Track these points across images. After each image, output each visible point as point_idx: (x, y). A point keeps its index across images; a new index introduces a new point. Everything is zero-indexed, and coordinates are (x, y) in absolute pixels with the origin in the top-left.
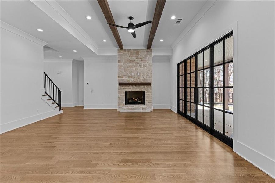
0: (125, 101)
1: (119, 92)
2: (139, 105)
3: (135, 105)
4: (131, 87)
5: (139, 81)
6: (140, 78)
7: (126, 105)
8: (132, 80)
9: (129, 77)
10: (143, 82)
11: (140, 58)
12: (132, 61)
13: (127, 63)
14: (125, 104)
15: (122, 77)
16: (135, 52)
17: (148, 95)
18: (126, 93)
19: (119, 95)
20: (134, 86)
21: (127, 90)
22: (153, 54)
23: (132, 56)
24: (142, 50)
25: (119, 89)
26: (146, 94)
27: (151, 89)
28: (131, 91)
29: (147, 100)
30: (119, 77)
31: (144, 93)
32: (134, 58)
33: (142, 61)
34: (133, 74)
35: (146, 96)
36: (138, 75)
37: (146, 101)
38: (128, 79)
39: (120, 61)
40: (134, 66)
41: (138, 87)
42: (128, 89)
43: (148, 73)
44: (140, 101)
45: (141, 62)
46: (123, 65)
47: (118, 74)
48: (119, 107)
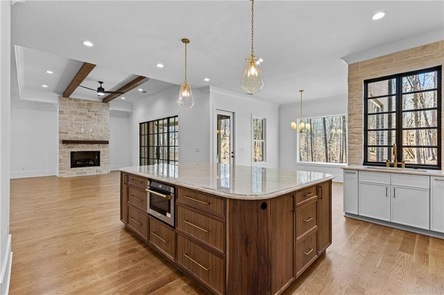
0: (70, 164)
1: (61, 153)
2: (92, 167)
3: (85, 168)
4: (80, 145)
5: (91, 139)
6: (94, 135)
7: (73, 169)
8: (81, 138)
9: (77, 133)
10: (98, 139)
11: (94, 112)
12: (82, 114)
13: (73, 116)
14: (71, 167)
15: (66, 133)
16: (86, 103)
17: (104, 155)
18: (72, 153)
19: (62, 156)
20: (85, 145)
21: (75, 150)
22: (111, 109)
23: (81, 108)
24: (96, 102)
25: (60, 148)
26: (101, 153)
27: (108, 148)
28: (79, 150)
29: (102, 161)
30: (60, 133)
31: (98, 153)
32: (84, 111)
33: (95, 114)
34: (83, 130)
35: (101, 156)
36: (91, 130)
37: (101, 163)
38: (76, 135)
39: (62, 111)
40: (84, 120)
41: (90, 145)
42: (76, 148)
43: (104, 130)
44: (93, 163)
45: (94, 116)
46: (68, 117)
47: (60, 129)
48: (61, 171)
